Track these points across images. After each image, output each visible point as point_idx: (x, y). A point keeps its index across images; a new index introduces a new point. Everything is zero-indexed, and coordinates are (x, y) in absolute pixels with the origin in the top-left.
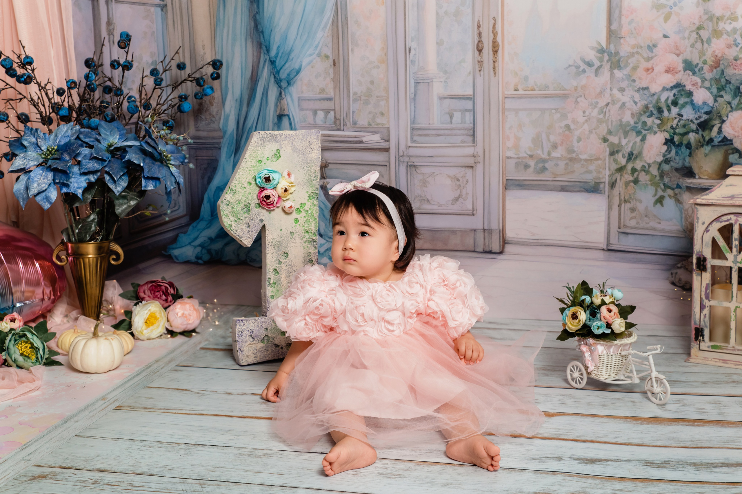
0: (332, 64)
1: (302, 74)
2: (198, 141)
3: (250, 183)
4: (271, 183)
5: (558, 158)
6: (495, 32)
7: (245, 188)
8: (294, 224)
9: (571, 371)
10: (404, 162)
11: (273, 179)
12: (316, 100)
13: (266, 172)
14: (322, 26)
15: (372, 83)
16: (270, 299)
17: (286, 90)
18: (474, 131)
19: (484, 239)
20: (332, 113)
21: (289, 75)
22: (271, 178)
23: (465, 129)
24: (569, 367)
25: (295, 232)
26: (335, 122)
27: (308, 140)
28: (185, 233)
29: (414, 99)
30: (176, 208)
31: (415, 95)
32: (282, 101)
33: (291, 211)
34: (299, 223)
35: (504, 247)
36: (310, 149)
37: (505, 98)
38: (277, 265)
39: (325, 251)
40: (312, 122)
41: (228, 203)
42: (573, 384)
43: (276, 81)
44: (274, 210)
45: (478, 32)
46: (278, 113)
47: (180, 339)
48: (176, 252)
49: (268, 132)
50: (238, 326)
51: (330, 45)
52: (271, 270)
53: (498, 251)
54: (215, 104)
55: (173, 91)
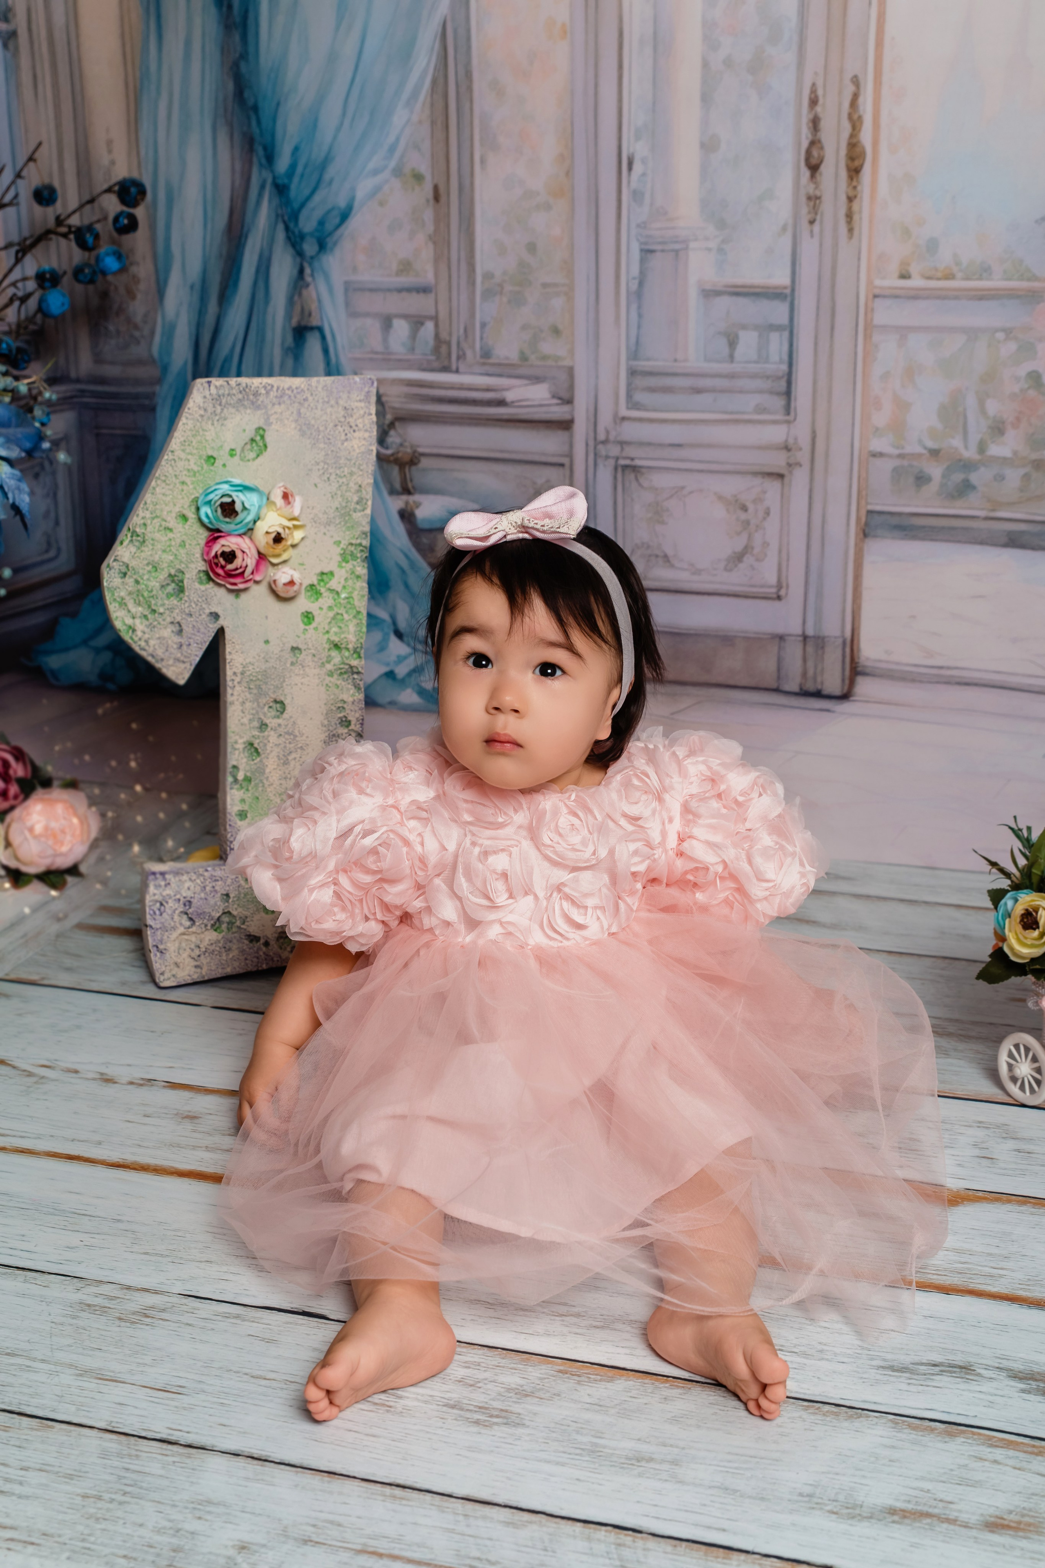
0: (431, 195)
1: (355, 222)
2: (100, 388)
3: (184, 518)
4: (238, 519)
5: (1005, 459)
6: (855, 117)
7: (171, 530)
8: (302, 626)
9: (1011, 1055)
10: (607, 457)
11: (244, 508)
12: (389, 290)
13: (225, 488)
14: (405, 95)
15: (532, 248)
16: (237, 819)
17: (316, 264)
18: (789, 383)
19: (805, 660)
20: (430, 326)
21: (321, 223)
22: (238, 507)
23: (768, 377)
24: (1007, 1046)
25: (300, 646)
26: (436, 350)
27: (341, 402)
28: (74, 615)
29: (639, 294)
30: (52, 554)
31: (641, 284)
32: (305, 292)
33: (291, 594)
34: (314, 625)
35: (852, 683)
36: (347, 428)
37: (875, 296)
38: (256, 733)
39: (410, 674)
40: (379, 348)
41: (124, 569)
42: (1014, 1090)
43: (289, 238)
44: (245, 590)
45: (811, 116)
46: (294, 322)
47: (35, 893)
48: (53, 662)
49: (233, 381)
50: (152, 889)
51: (426, 146)
52: (240, 746)
53: (837, 692)
54: (139, 296)
55: (18, 260)
